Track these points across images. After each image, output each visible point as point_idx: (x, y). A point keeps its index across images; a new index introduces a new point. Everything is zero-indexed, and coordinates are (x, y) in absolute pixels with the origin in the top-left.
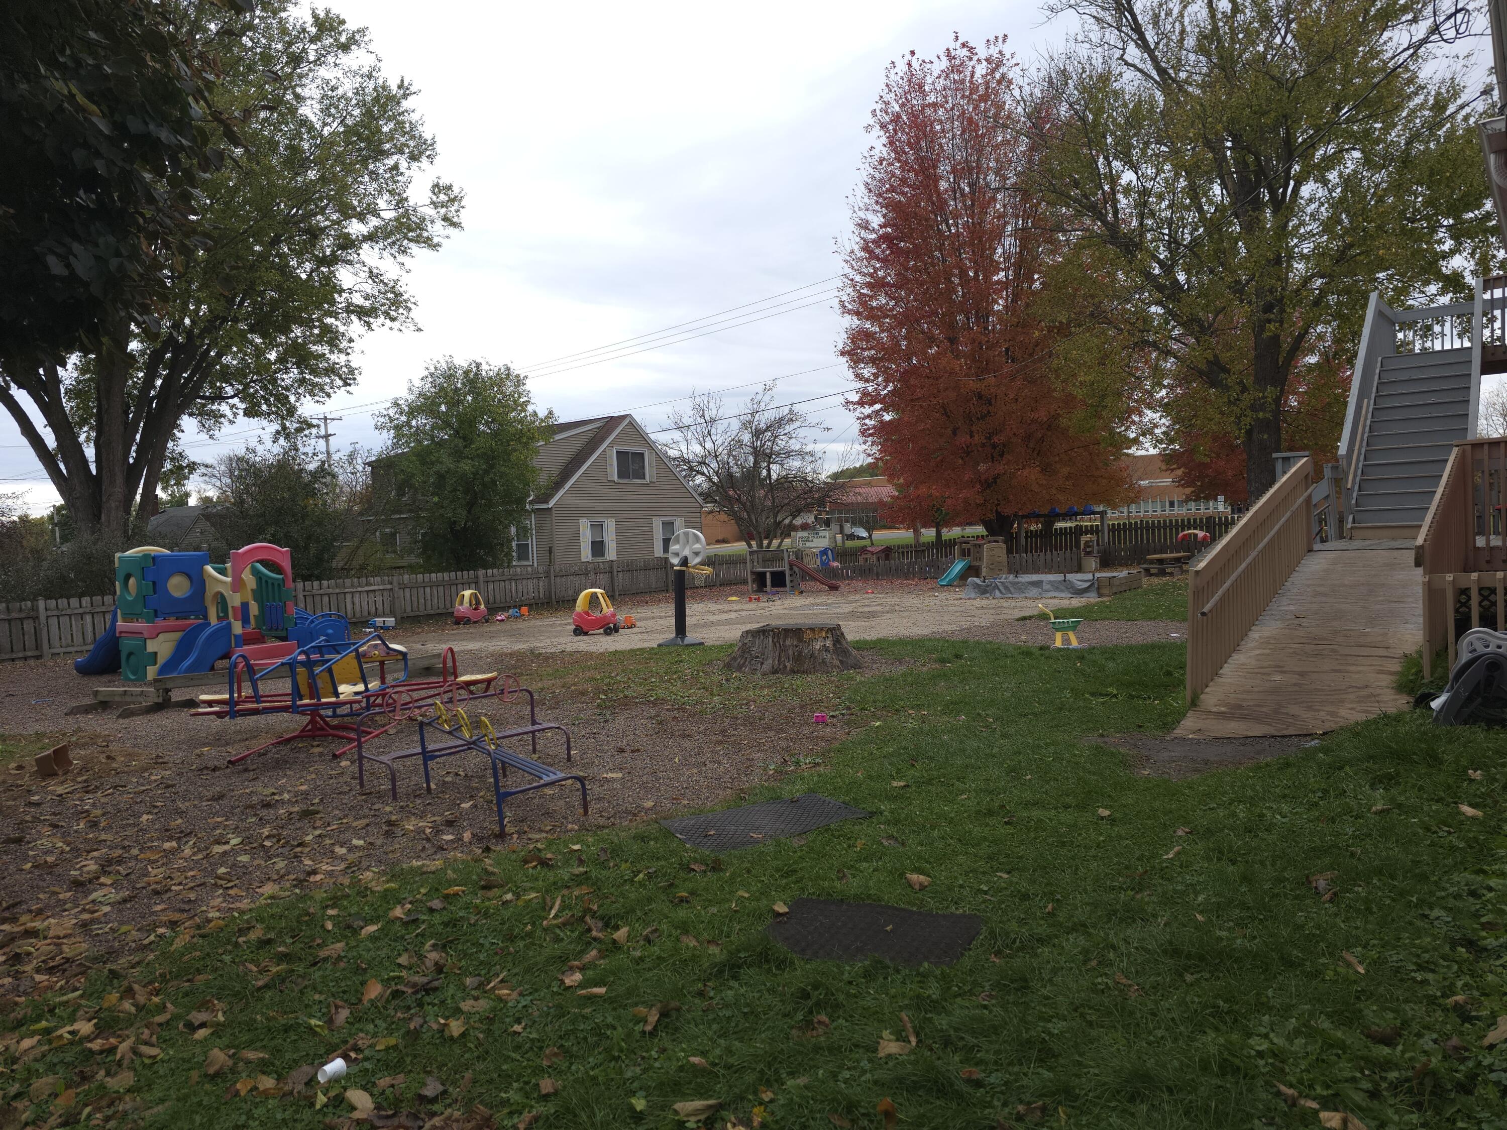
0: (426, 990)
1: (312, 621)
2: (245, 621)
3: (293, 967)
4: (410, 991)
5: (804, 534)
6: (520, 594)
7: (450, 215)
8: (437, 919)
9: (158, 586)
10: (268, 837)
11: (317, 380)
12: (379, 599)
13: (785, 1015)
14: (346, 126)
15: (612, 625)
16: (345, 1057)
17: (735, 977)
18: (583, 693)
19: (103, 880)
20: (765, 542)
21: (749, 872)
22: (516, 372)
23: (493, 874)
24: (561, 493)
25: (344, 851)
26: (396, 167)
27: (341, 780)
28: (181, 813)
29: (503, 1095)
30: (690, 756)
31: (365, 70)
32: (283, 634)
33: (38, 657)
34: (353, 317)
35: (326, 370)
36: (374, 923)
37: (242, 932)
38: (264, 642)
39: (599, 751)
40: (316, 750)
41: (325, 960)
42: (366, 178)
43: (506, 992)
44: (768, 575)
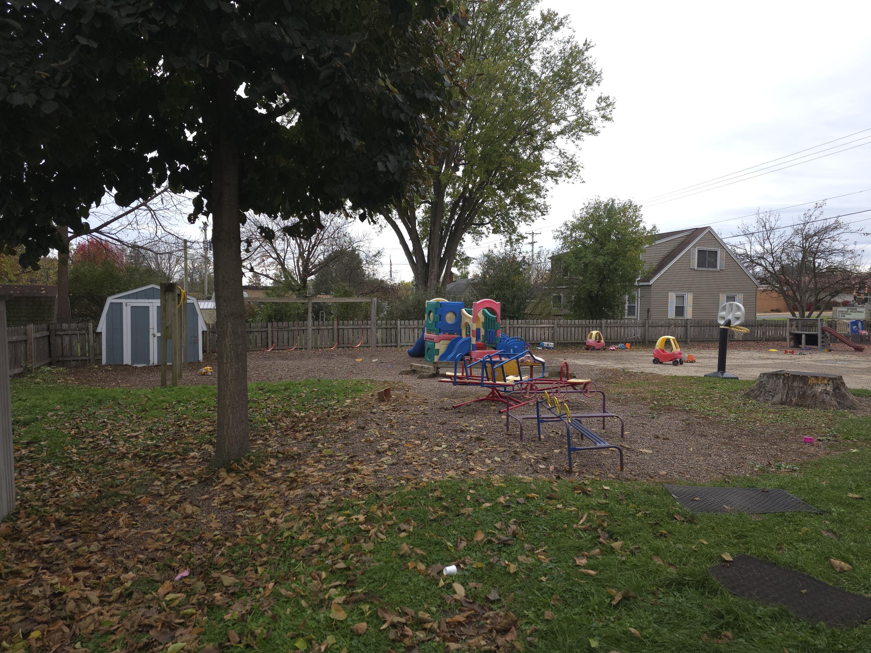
0: (504, 544)
1: (508, 341)
2: (478, 338)
3: (448, 514)
4: (496, 542)
5: (845, 309)
6: (626, 335)
7: (606, 114)
8: (520, 508)
9: (441, 317)
10: (458, 447)
11: (528, 213)
12: (547, 332)
13: (703, 624)
14: (553, 72)
15: (678, 360)
16: (458, 566)
17: (679, 591)
18: (644, 399)
19: (388, 453)
20: (807, 313)
21: (713, 528)
22: (635, 204)
23: (555, 491)
24: (658, 275)
25: (490, 462)
26: (579, 90)
27: (499, 425)
28: (426, 428)
29: (525, 612)
30: (702, 449)
31: (566, 39)
32: (494, 346)
33: (396, 346)
34: (549, 178)
35: (533, 207)
36: (489, 502)
37: (432, 491)
38: (486, 349)
39: (643, 435)
40: (493, 408)
41: (463, 514)
42: (563, 99)
43: (543, 557)
44: (803, 337)
